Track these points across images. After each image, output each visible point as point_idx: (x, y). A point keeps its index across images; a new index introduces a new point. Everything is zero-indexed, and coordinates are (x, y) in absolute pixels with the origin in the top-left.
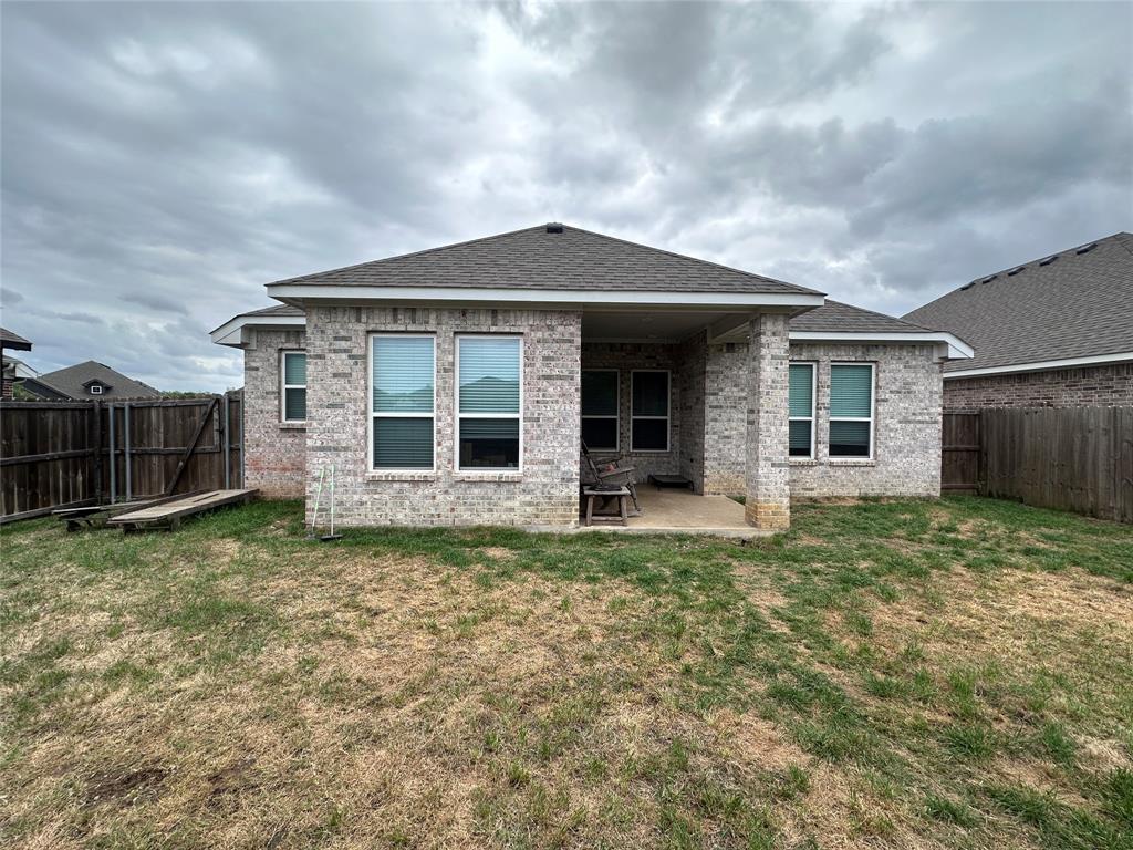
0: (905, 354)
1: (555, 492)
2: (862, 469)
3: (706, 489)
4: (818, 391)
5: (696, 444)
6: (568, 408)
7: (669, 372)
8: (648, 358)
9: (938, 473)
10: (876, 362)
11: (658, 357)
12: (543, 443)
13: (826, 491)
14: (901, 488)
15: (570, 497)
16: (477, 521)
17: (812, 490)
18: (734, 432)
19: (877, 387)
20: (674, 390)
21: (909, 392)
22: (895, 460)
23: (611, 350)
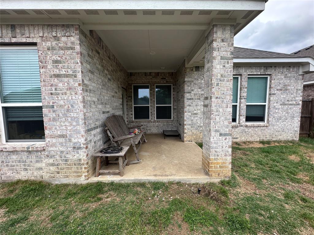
0: (285, 70)
1: (69, 156)
2: (261, 128)
3: (185, 139)
4: (241, 90)
5: (182, 117)
6: (74, 98)
7: (172, 85)
8: (162, 79)
9: (298, 129)
10: (270, 75)
11: (167, 79)
12: (58, 123)
13: (243, 139)
14: (280, 137)
15: (80, 160)
16: (17, 177)
17: (237, 138)
18: (199, 111)
19: (270, 87)
20: (174, 93)
21: (286, 90)
22: (278, 123)
23: (145, 76)
